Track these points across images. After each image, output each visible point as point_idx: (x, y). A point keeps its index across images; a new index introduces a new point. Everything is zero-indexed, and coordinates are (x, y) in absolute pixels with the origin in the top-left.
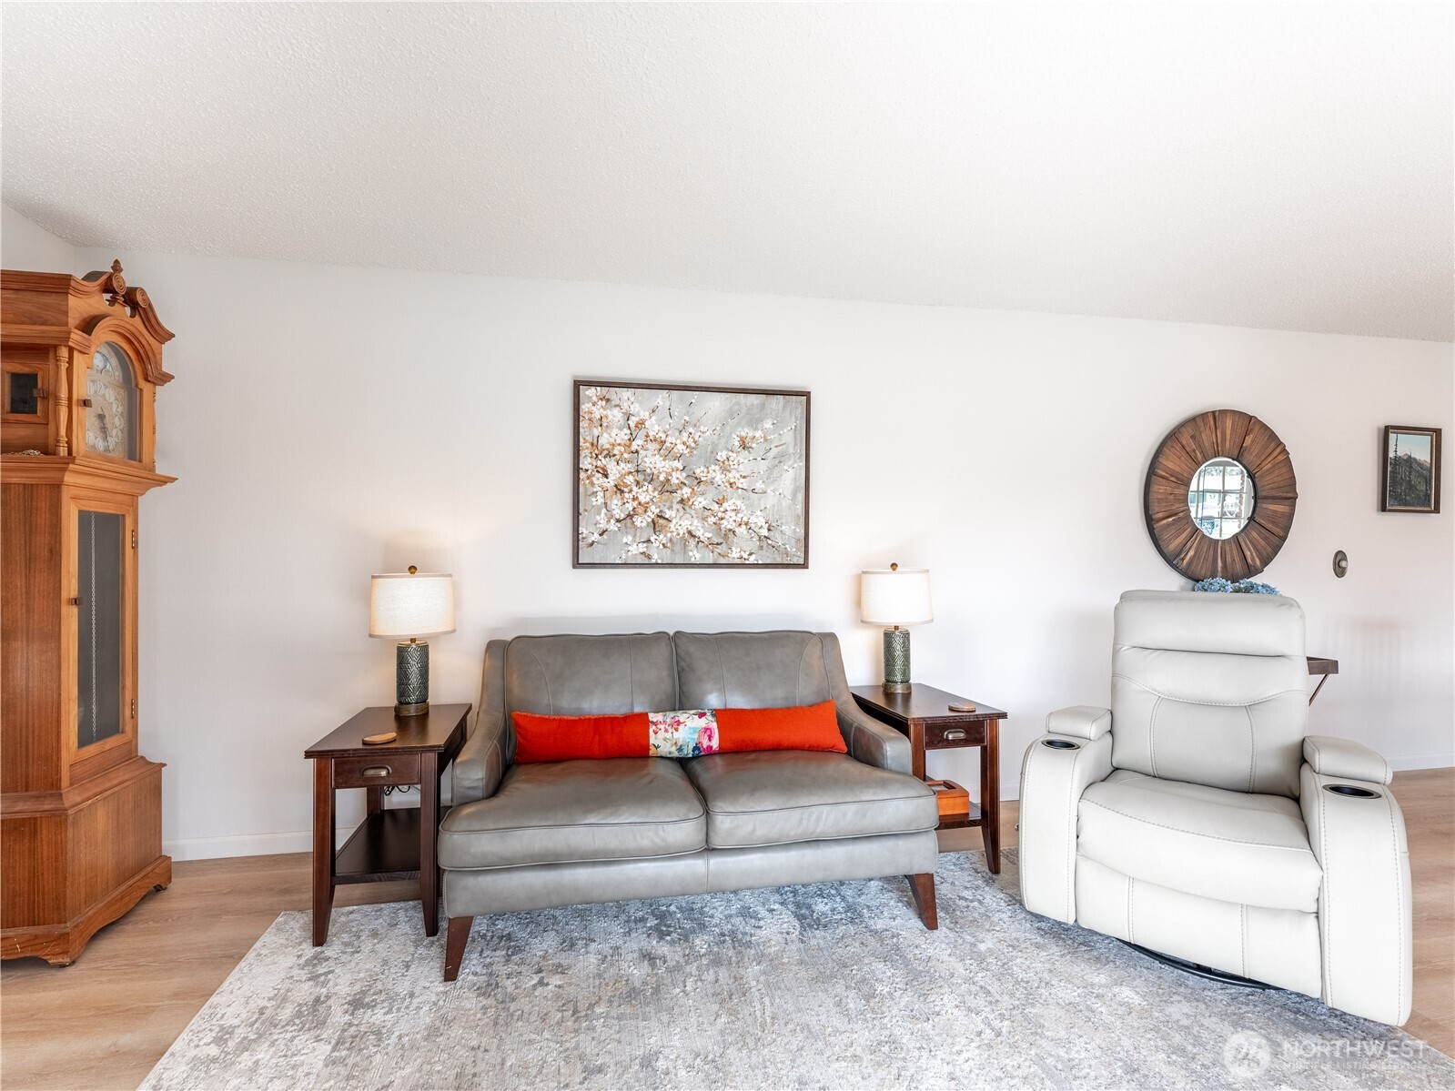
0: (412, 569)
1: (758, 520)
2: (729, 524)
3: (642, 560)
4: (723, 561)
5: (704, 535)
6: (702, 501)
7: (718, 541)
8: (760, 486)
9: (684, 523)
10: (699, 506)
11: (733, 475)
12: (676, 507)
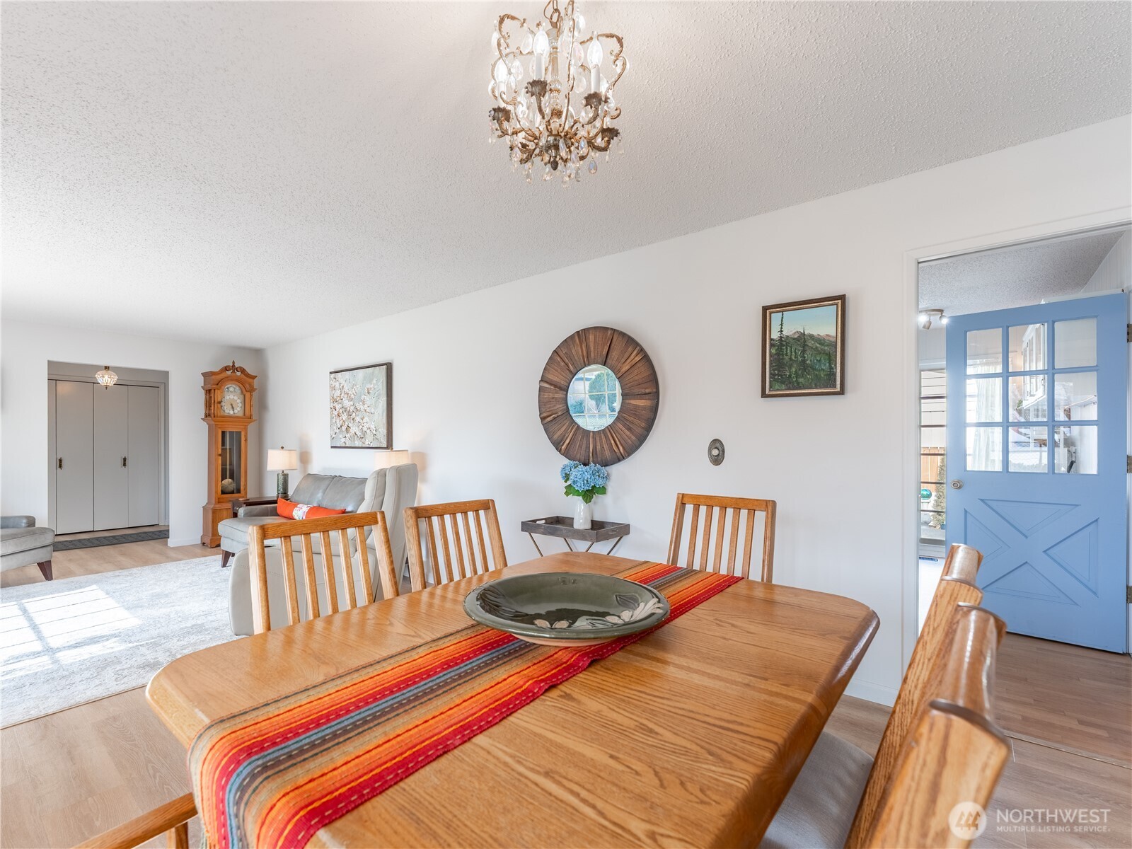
0: (282, 448)
1: (373, 427)
2: (365, 429)
3: (344, 445)
4: (364, 446)
5: (359, 434)
6: (358, 419)
7: (362, 436)
8: (373, 410)
9: (354, 429)
10: (357, 421)
11: (366, 406)
12: (352, 421)
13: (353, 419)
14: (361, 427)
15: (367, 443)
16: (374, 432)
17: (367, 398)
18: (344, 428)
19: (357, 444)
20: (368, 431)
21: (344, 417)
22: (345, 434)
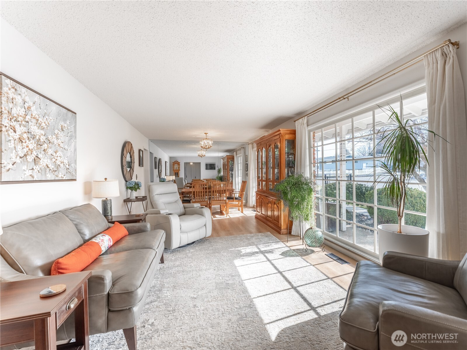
1: (66, 161)
2: (58, 162)
3: (30, 179)
4: (57, 179)
5: (51, 166)
6: (50, 151)
7: (55, 169)
8: (66, 147)
9: (45, 161)
10: (49, 153)
11: (59, 141)
12: (43, 152)
13: (44, 150)
14: (54, 160)
15: (60, 176)
16: (67, 167)
17: (61, 134)
18: (30, 158)
19: (49, 176)
20: (62, 165)
21: (32, 145)
22: (32, 165)
